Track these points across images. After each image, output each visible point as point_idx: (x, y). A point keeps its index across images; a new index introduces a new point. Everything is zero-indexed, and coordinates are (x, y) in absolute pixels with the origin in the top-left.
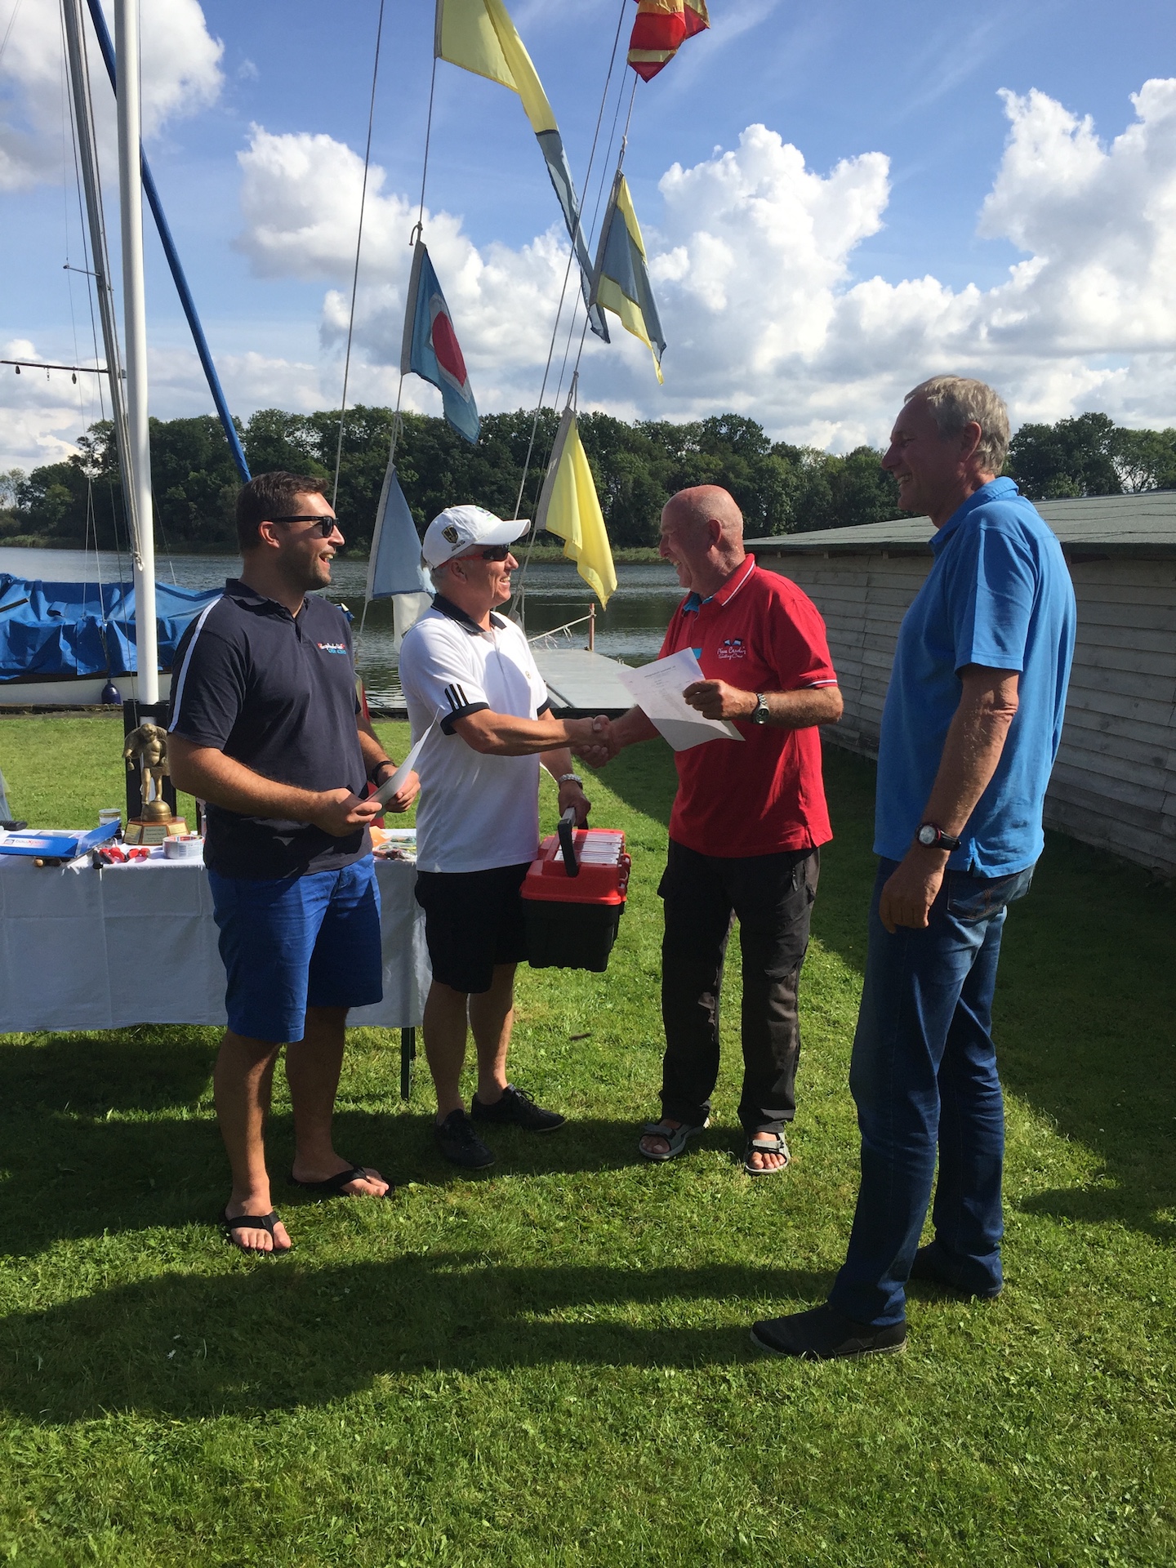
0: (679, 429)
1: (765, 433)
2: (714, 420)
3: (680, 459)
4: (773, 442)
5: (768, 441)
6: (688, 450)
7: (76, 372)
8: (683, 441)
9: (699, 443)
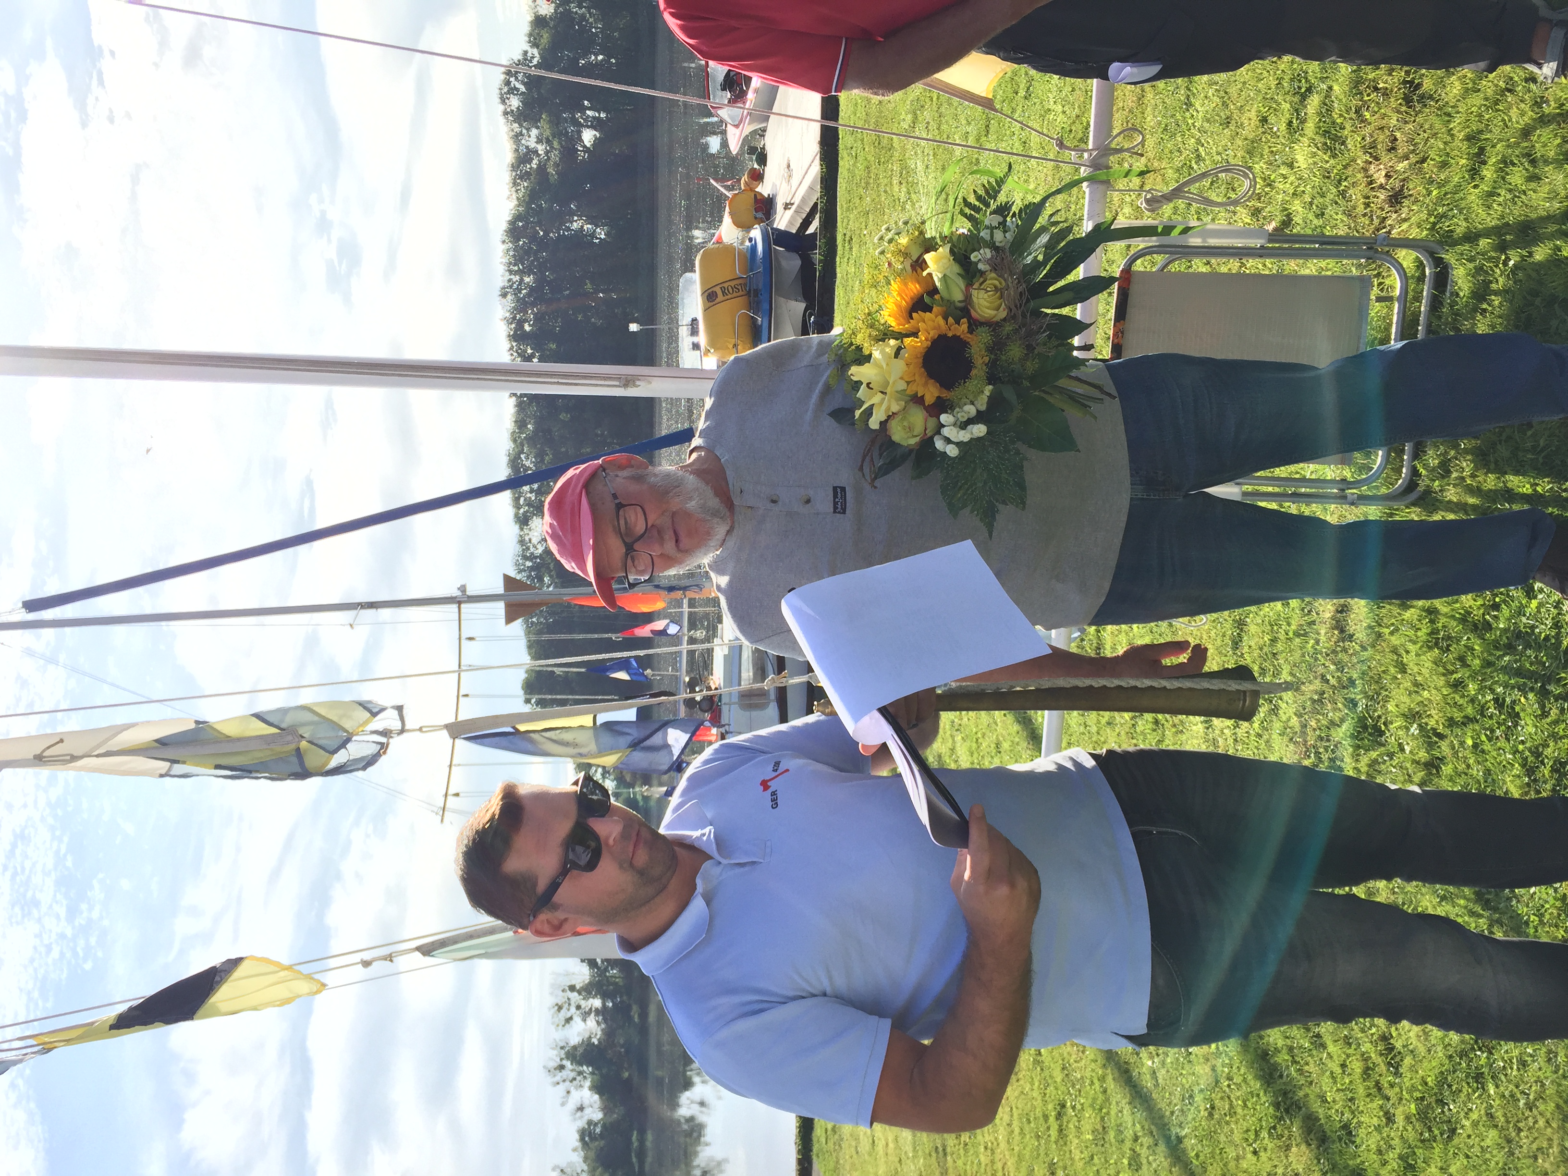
0: (517, 150)
1: (517, 56)
2: (506, 113)
3: (547, 153)
4: (527, 47)
5: (526, 53)
6: (537, 143)
7: (464, 636)
8: (527, 147)
9: (528, 130)
